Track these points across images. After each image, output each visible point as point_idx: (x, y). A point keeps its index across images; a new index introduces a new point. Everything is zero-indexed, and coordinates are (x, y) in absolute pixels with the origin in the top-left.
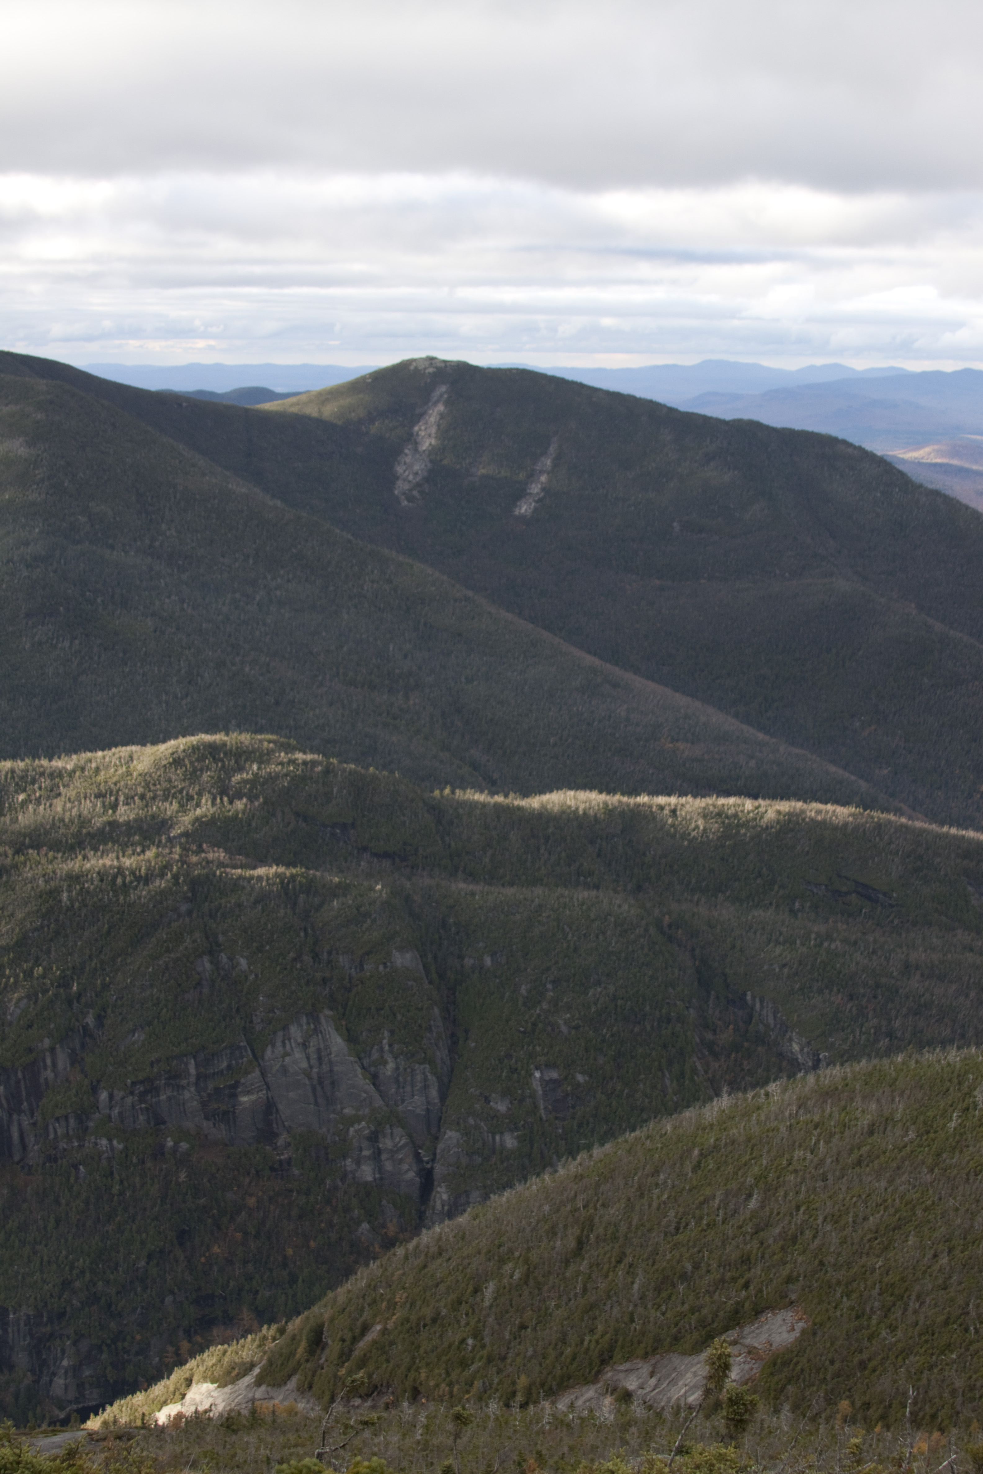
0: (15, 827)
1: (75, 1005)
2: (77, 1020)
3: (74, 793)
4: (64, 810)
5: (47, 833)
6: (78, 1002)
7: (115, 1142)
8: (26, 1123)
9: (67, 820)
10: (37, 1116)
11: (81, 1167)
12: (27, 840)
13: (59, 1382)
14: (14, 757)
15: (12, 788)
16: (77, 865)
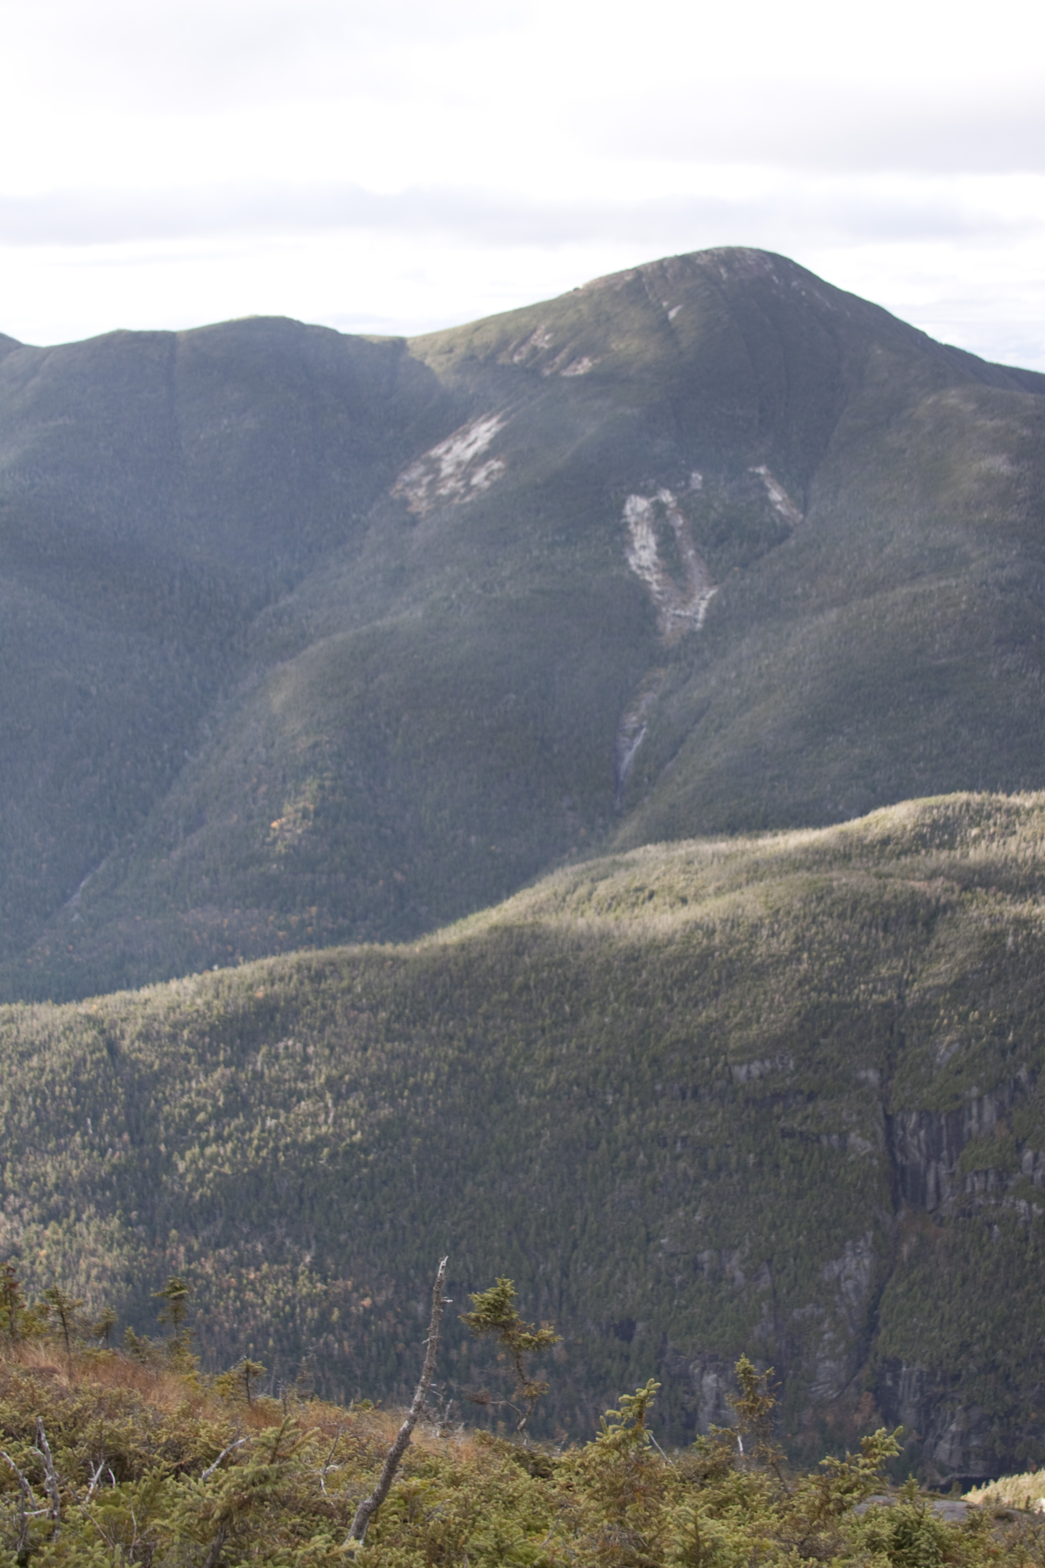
0: (965, 862)
1: (1009, 1055)
2: (1009, 1072)
3: (1030, 833)
4: (1018, 850)
5: (998, 872)
6: (1013, 1053)
7: (1034, 1206)
8: (944, 1172)
9: (1020, 861)
10: (957, 1167)
11: (996, 1227)
12: (976, 878)
13: (945, 1446)
14: (970, 789)
15: (966, 821)
16: (1026, 910)
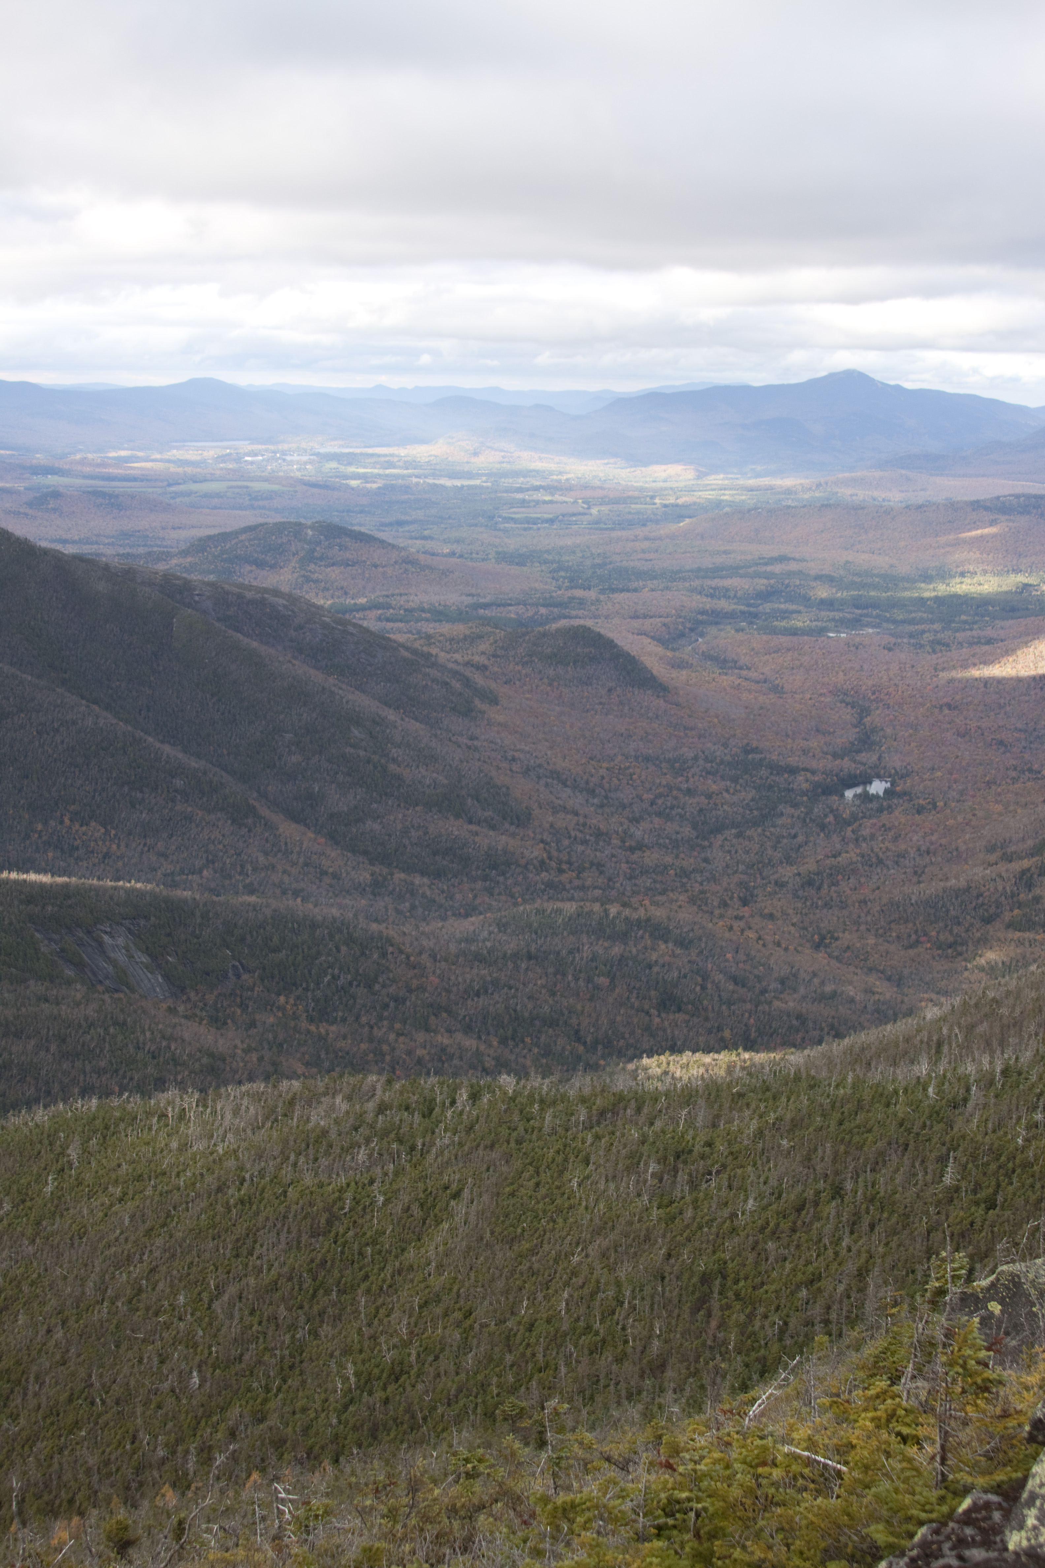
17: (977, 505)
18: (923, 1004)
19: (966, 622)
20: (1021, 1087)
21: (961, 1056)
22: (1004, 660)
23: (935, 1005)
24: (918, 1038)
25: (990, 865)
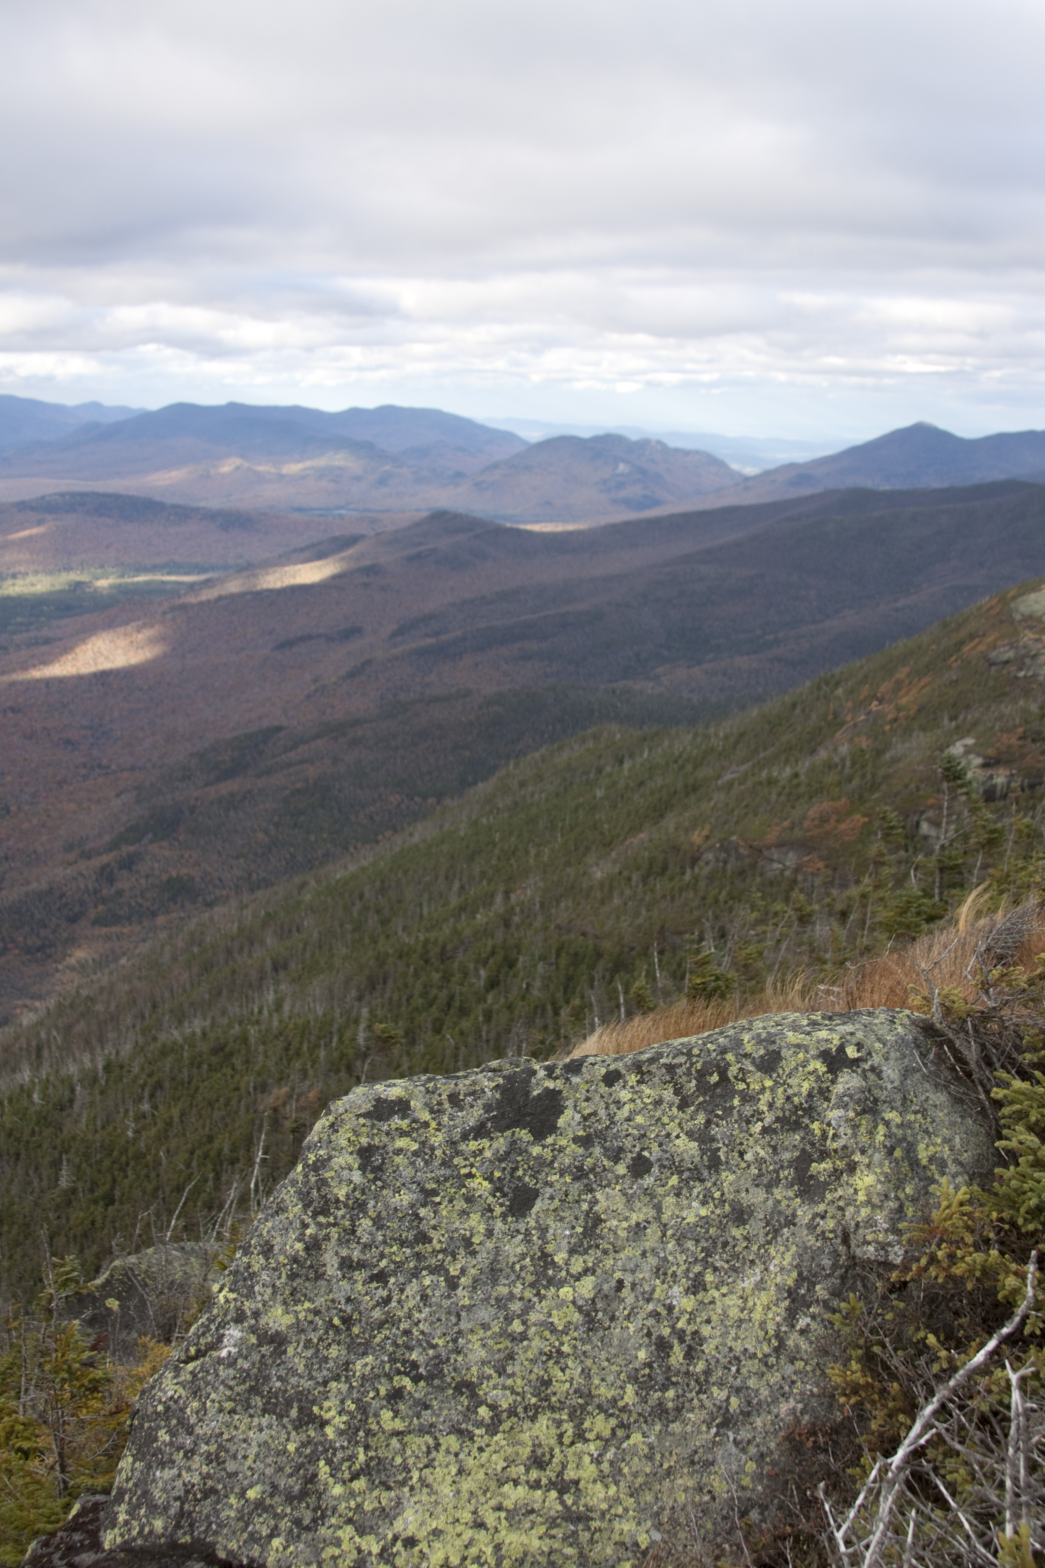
17: (22, 506)
18: (18, 1011)
19: (21, 624)
20: (125, 1080)
21: (62, 1058)
22: (63, 659)
23: (30, 1010)
24: (17, 1046)
25: (69, 864)
